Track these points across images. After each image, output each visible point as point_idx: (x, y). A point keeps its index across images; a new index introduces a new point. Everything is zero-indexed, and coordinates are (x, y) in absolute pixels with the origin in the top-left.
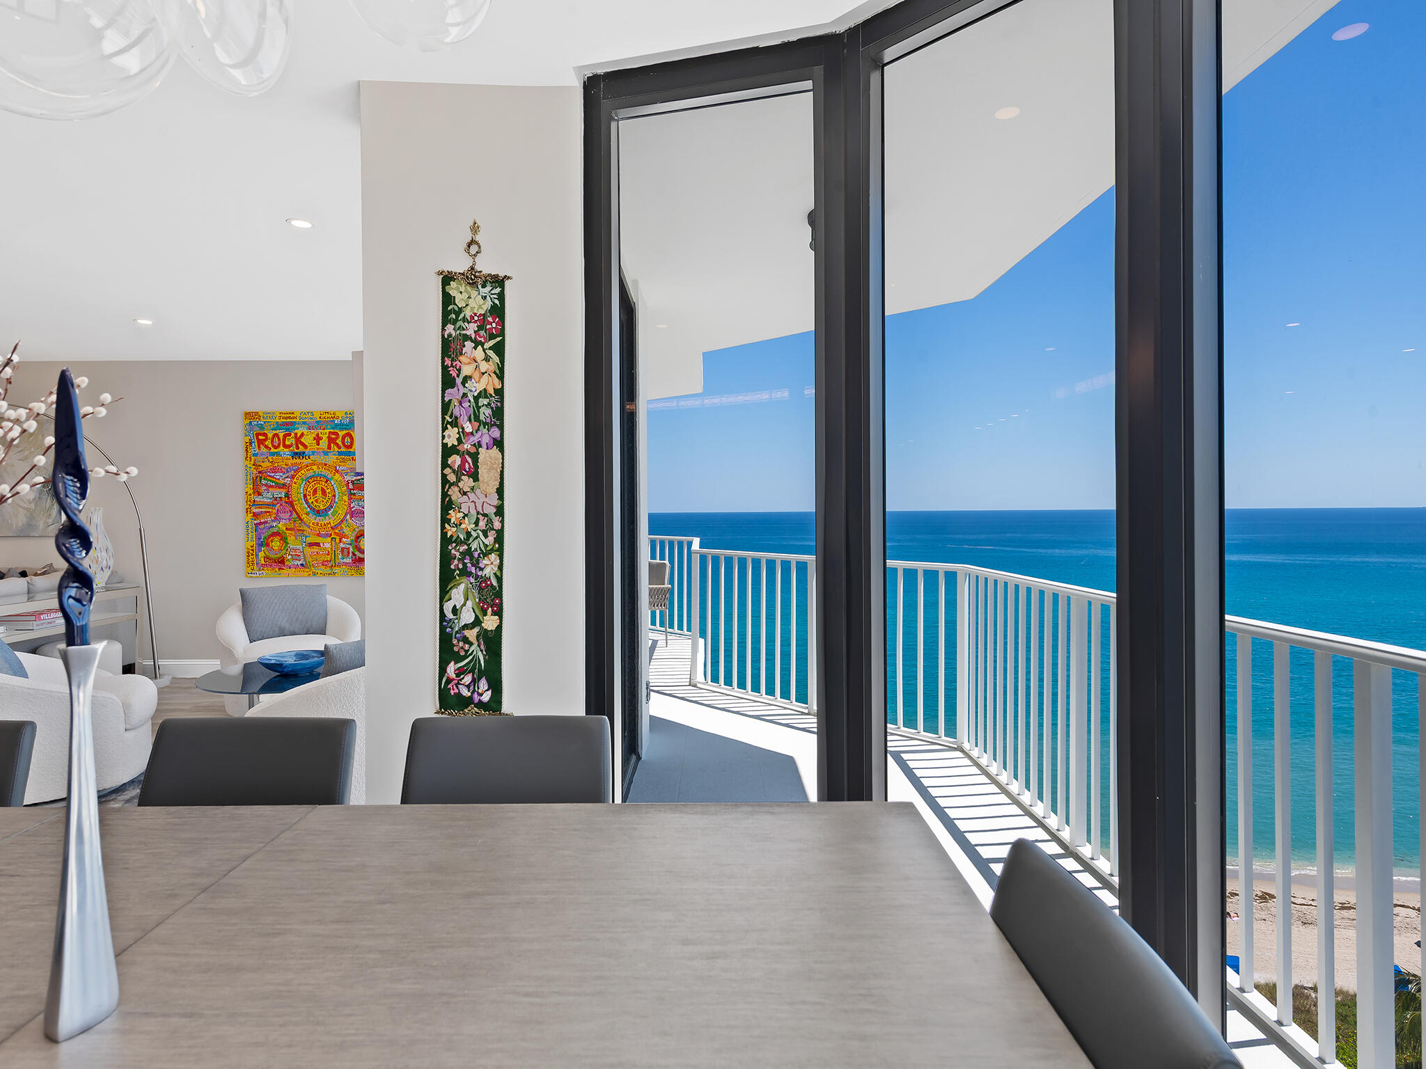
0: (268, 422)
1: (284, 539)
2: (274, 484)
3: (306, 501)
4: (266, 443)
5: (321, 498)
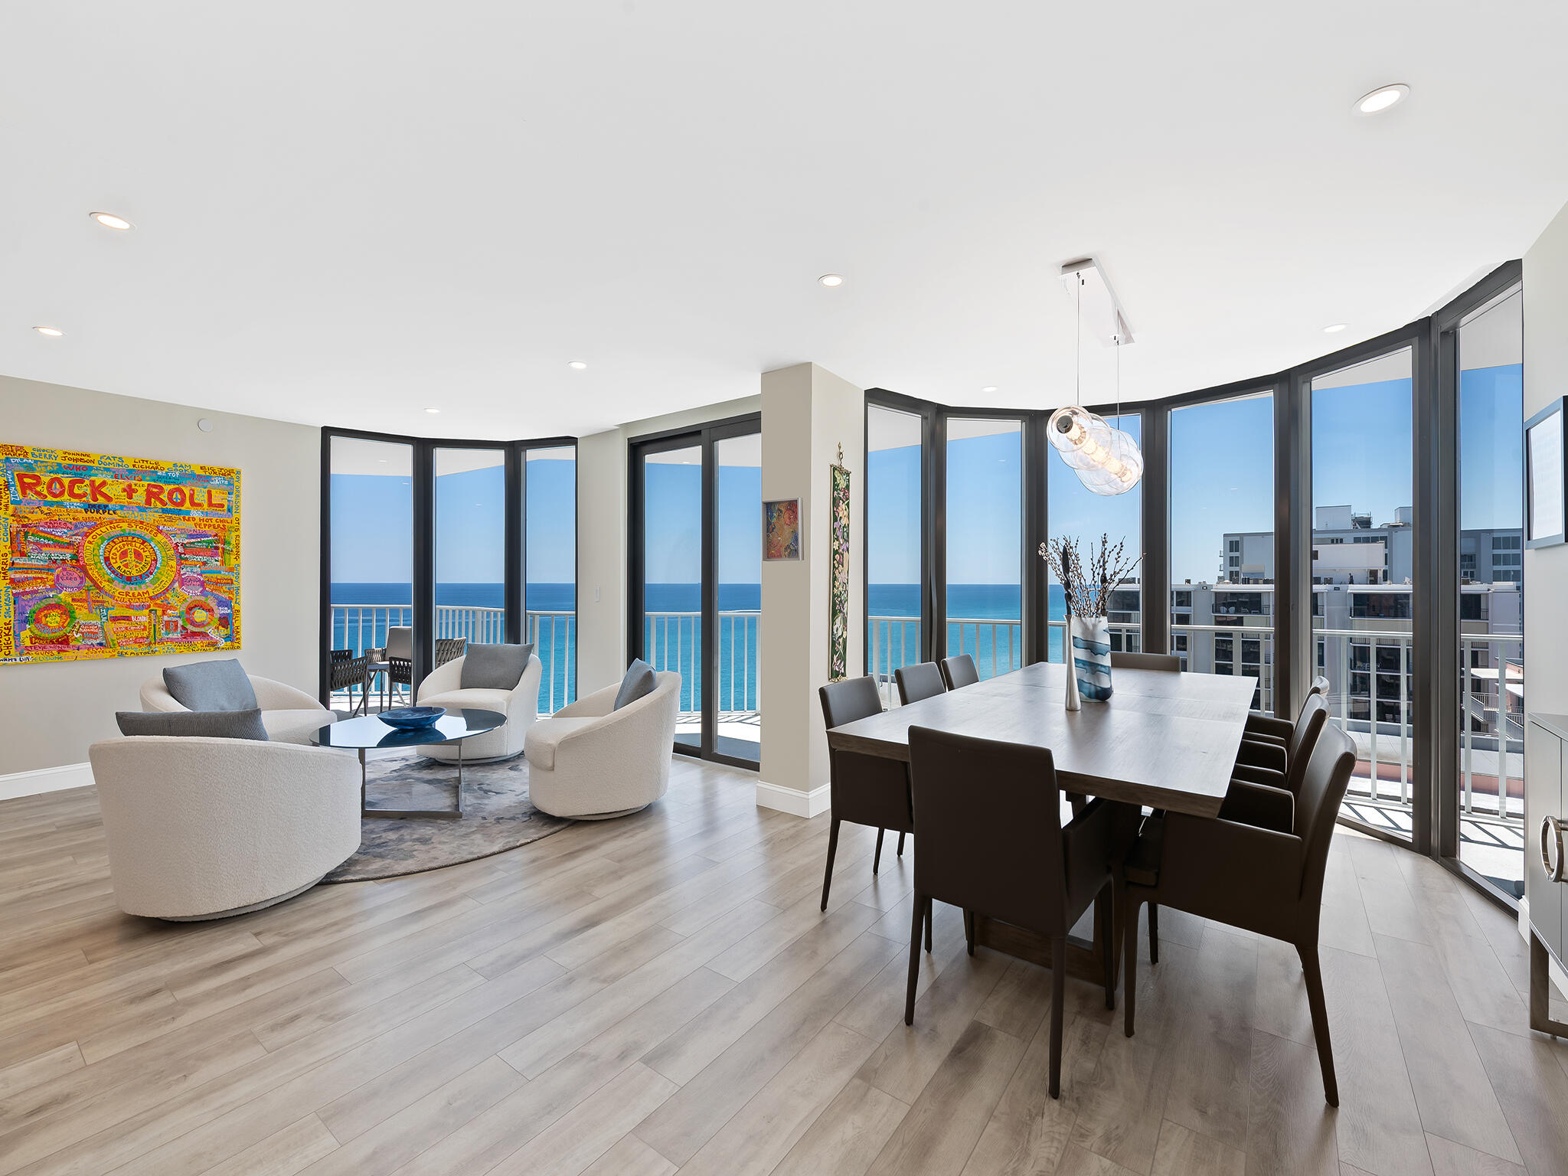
0: (42, 462)
1: (67, 612)
2: (51, 542)
3: (109, 565)
4: (38, 489)
5: (134, 563)
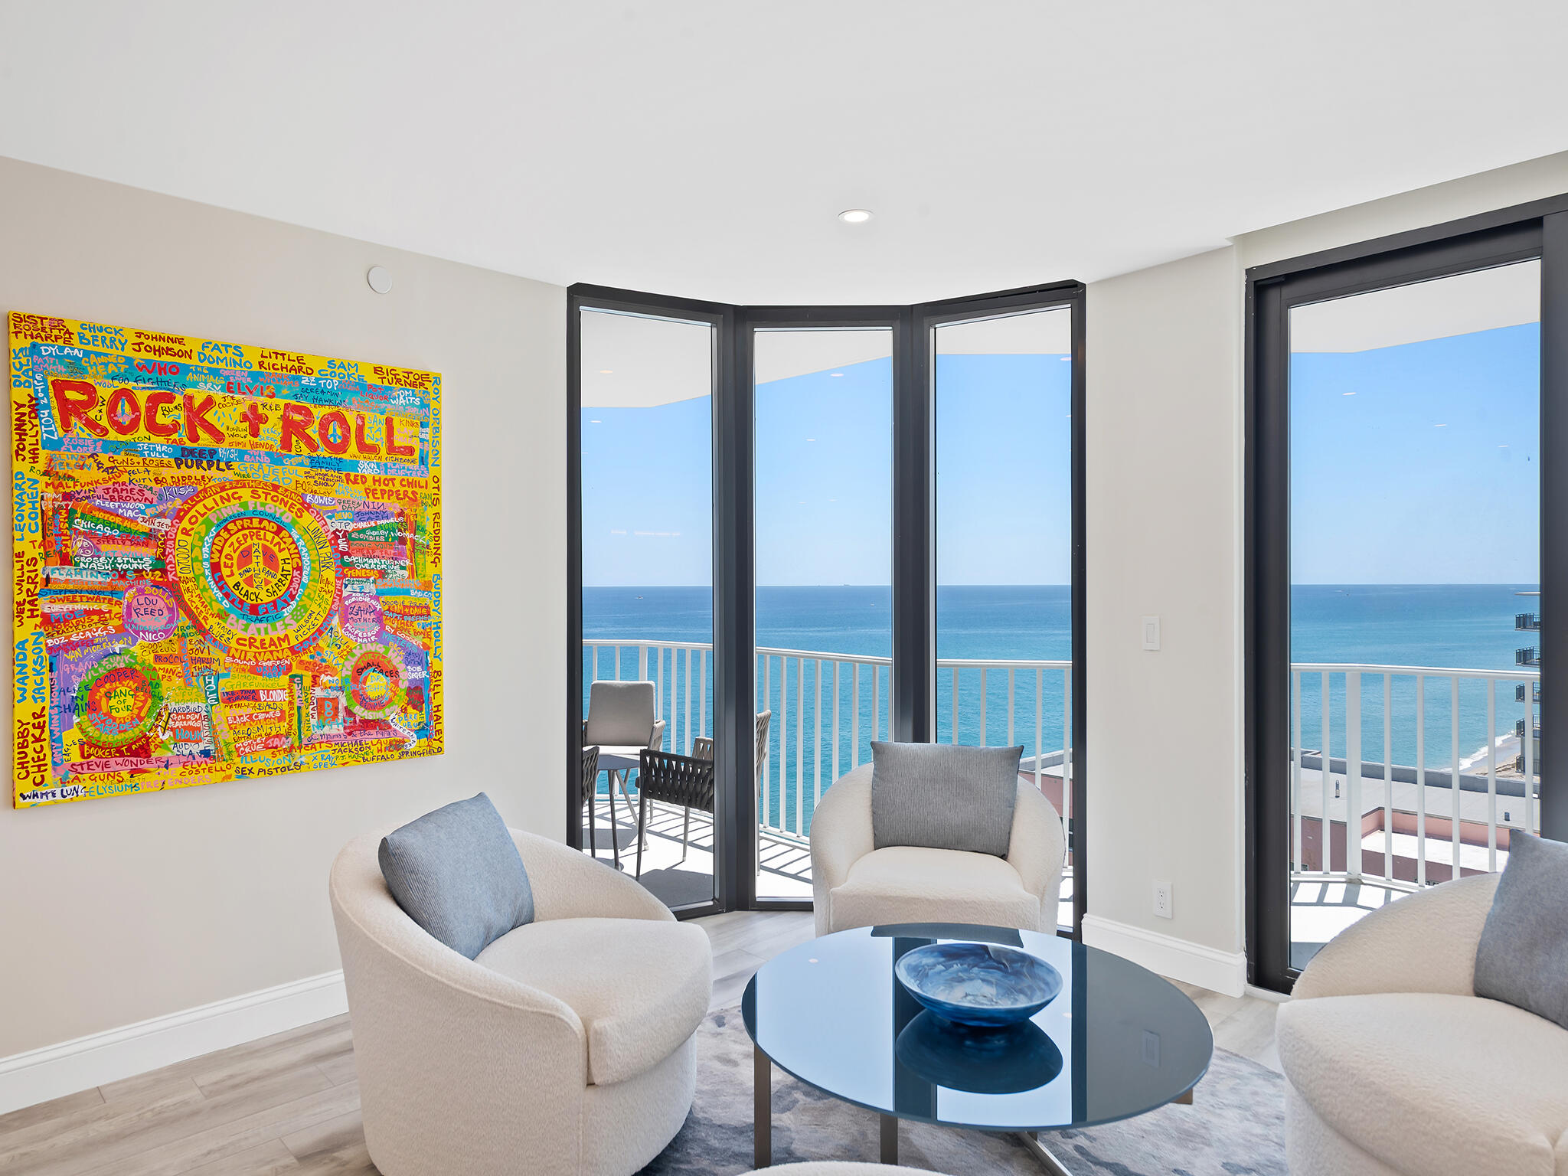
0: (98, 354)
1: (146, 686)
2: (116, 533)
3: (220, 581)
4: (92, 414)
5: (263, 575)
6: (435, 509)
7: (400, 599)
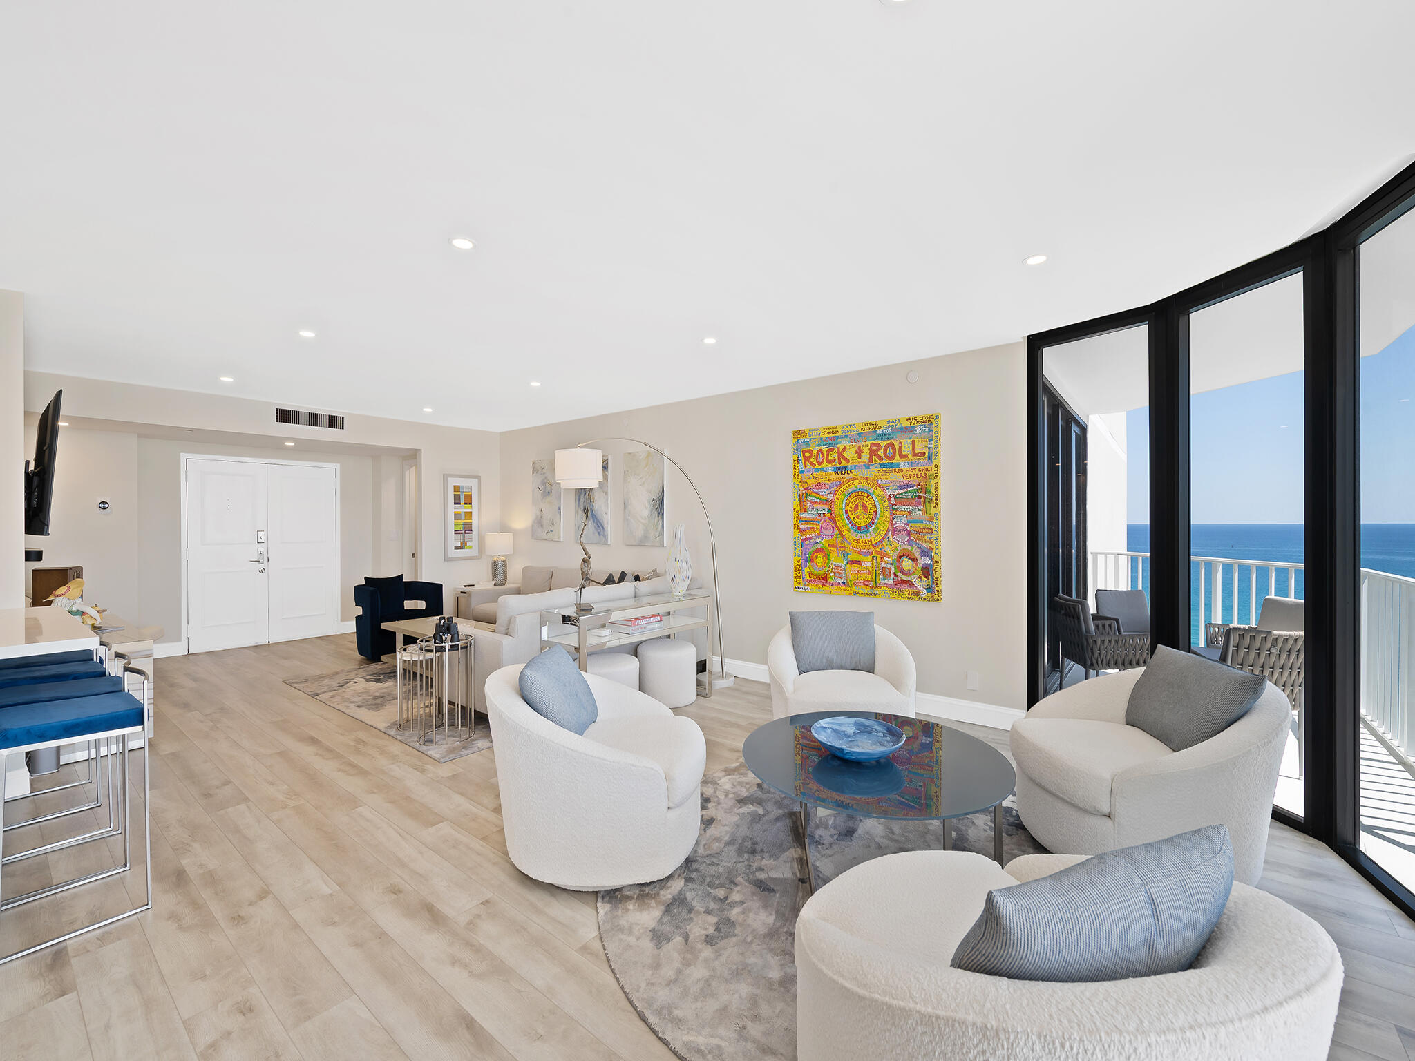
0: (813, 439)
1: (827, 556)
2: (818, 500)
3: (848, 517)
4: (811, 460)
5: (863, 515)
6: (936, 481)
7: (918, 525)
